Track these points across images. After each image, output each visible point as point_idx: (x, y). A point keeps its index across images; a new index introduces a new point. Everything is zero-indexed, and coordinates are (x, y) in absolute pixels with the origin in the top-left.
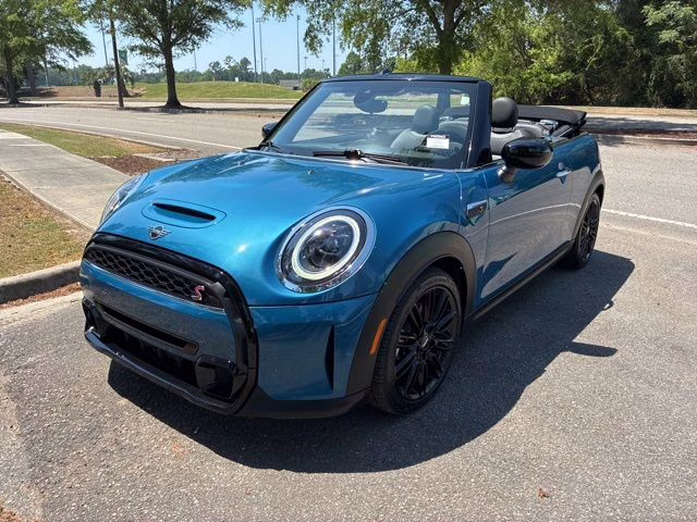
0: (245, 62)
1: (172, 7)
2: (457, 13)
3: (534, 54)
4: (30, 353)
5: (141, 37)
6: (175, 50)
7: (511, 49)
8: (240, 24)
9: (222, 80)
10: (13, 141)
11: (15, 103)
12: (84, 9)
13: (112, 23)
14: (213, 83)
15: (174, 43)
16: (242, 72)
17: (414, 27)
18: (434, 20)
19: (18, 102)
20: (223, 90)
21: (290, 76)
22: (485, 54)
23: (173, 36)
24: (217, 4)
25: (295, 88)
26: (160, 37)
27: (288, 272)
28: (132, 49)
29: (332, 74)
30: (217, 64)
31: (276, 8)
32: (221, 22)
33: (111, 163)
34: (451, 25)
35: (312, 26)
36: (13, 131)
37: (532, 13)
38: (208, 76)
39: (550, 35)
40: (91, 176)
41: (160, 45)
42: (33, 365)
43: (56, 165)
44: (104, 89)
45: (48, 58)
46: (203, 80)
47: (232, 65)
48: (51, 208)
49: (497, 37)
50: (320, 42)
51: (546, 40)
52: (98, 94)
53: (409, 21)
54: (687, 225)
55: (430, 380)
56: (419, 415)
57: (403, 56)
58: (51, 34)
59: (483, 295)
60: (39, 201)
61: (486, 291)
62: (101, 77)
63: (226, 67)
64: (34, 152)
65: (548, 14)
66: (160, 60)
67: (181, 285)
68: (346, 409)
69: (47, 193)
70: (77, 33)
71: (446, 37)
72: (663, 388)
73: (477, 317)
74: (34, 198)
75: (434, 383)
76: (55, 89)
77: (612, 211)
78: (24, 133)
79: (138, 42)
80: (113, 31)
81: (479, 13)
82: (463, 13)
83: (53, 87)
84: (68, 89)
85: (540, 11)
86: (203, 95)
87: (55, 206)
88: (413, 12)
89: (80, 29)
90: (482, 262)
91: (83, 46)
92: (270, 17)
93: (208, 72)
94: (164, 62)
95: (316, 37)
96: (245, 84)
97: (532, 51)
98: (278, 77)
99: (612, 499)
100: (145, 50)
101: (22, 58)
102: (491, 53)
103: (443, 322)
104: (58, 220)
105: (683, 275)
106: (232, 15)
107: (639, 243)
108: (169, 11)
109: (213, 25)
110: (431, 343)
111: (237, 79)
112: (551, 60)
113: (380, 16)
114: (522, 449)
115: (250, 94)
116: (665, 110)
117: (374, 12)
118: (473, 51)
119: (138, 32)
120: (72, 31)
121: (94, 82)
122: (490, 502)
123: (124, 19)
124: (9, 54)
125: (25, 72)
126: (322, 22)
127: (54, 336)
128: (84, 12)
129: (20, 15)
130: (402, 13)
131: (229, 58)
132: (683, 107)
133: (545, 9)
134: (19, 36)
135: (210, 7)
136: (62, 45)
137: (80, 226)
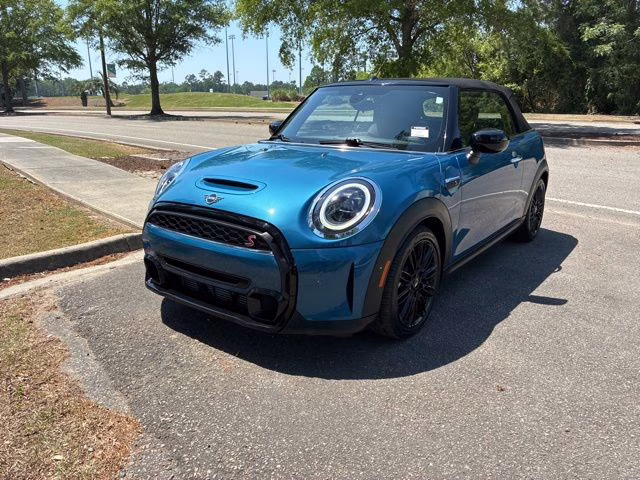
0: (219, 75)
1: (157, 25)
2: (414, 31)
3: (482, 67)
4: (89, 304)
5: (129, 53)
6: (159, 64)
7: (461, 63)
8: (218, 41)
9: (197, 91)
10: (19, 144)
11: (9, 112)
12: (76, 27)
13: (101, 40)
14: (191, 93)
15: (158, 57)
16: (215, 84)
17: (377, 44)
18: (393, 36)
19: (12, 111)
20: (201, 100)
21: (259, 88)
22: (439, 66)
23: (158, 51)
24: (197, 23)
25: (265, 99)
26: (145, 52)
27: (318, 224)
28: (121, 63)
29: (298, 86)
30: (193, 76)
31: (253, 27)
32: (201, 39)
33: (112, 163)
34: (409, 42)
35: (285, 43)
36: (17, 135)
37: (481, 31)
38: (185, 88)
39: (496, 50)
40: (97, 173)
41: (146, 59)
42: (94, 313)
43: (64, 164)
44: (90, 100)
45: (41, 70)
46: (180, 91)
47: (207, 77)
48: (69, 199)
49: (449, 51)
50: (293, 57)
51: (493, 55)
52: (85, 103)
53: (371, 38)
54: (617, 210)
55: (418, 317)
56: (409, 342)
57: (363, 69)
58: (44, 49)
59: (457, 253)
60: (57, 193)
61: (459, 251)
62: (88, 88)
63: (201, 80)
64: (42, 153)
65: (494, 31)
66: (146, 73)
67: (235, 235)
68: (361, 328)
69: (64, 187)
70: (69, 49)
71: (404, 51)
72: (598, 324)
73: (453, 270)
74: (52, 190)
75: (420, 319)
76: (44, 99)
77: (554, 199)
78: (28, 137)
79: (125, 56)
80: (102, 47)
81: (434, 31)
82: (420, 31)
83: (42, 97)
84: (57, 99)
85: (487, 28)
86: (181, 104)
87: (72, 197)
88: (376, 30)
89: (71, 44)
90: (456, 227)
91: (74, 60)
92: (247, 35)
93: (185, 84)
94: (149, 74)
95: (289, 53)
96: (220, 95)
97: (481, 64)
98: (248, 88)
99: (561, 393)
100: (132, 64)
101: (18, 71)
102: (444, 67)
103: (428, 271)
104: (78, 208)
105: (615, 246)
106: (210, 32)
107: (577, 223)
108: (154, 29)
109: (194, 41)
110: (420, 285)
111: (211, 90)
112: (496, 73)
113: (346, 33)
114: (491, 363)
115: (225, 104)
116: (599, 117)
117: (340, 30)
118: (428, 64)
119: (127, 48)
120: (64, 46)
121: (82, 93)
122: (470, 395)
123: (114, 36)
124: (6, 67)
125: (18, 84)
126: (294, 39)
127: (105, 292)
128: (77, 30)
129: (16, 32)
130: (365, 31)
131: (204, 71)
132: (615, 114)
133: (492, 28)
134: (17, 51)
135: (192, 26)
136: (55, 58)
137: (99, 212)
